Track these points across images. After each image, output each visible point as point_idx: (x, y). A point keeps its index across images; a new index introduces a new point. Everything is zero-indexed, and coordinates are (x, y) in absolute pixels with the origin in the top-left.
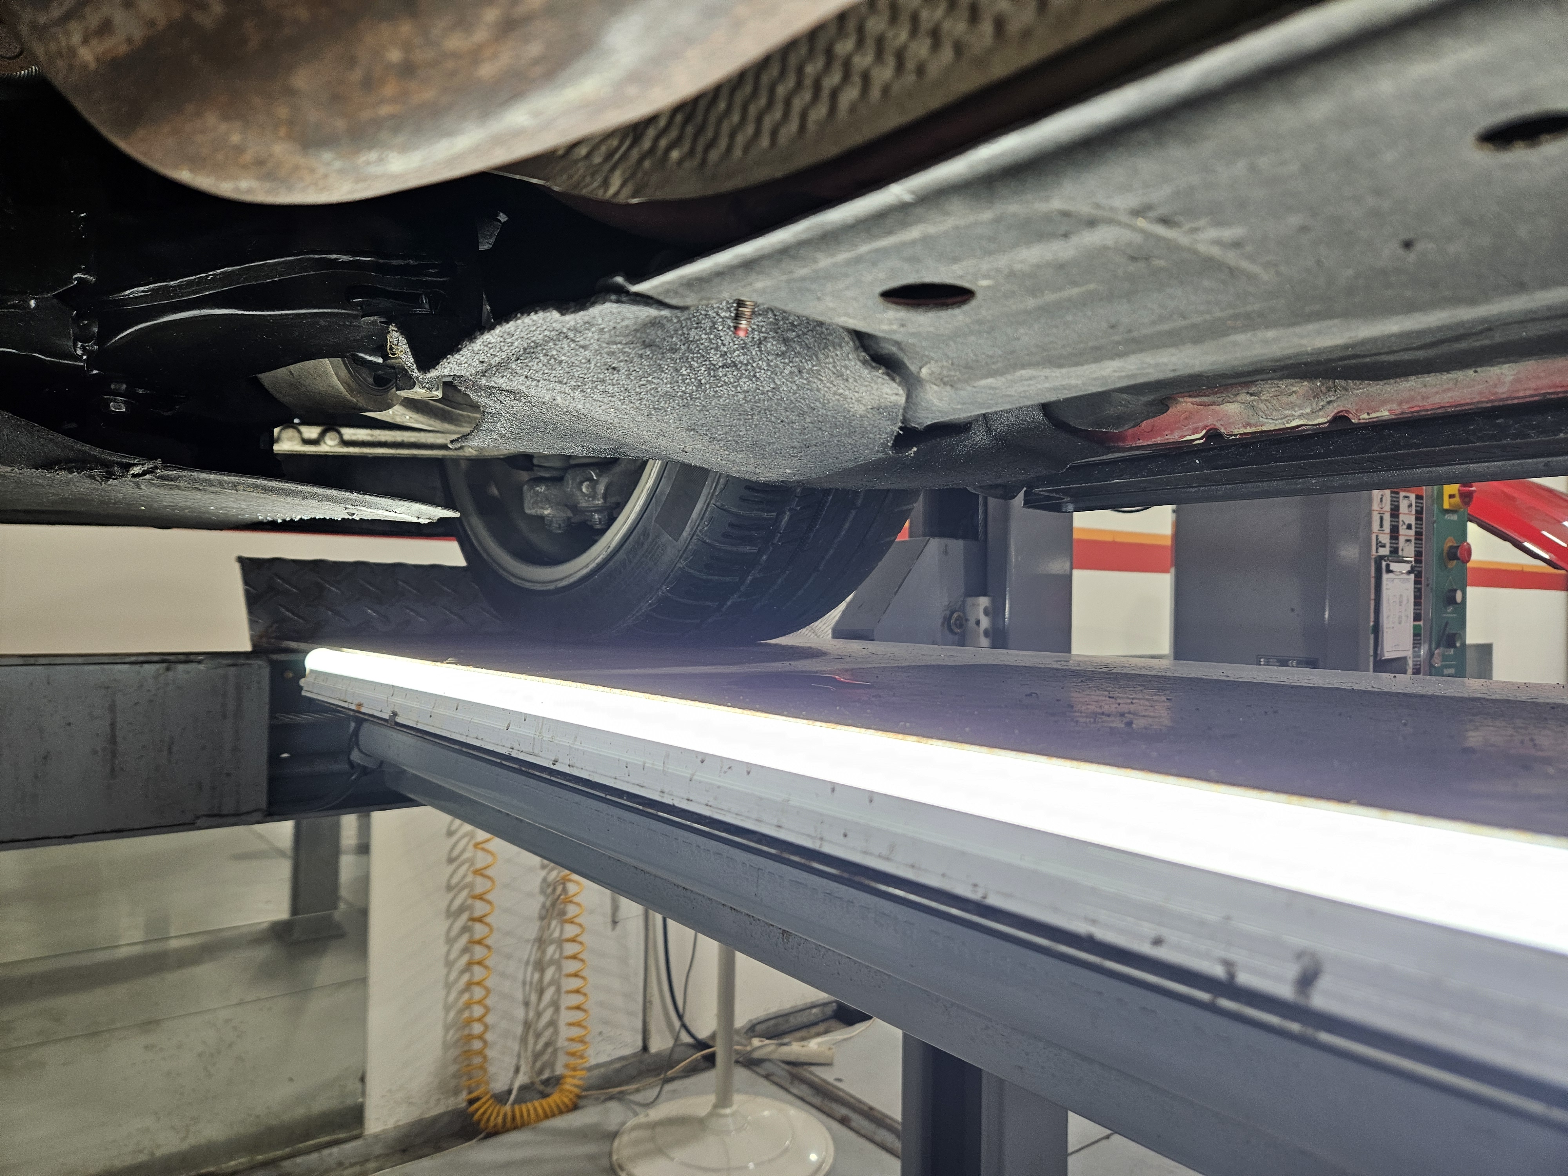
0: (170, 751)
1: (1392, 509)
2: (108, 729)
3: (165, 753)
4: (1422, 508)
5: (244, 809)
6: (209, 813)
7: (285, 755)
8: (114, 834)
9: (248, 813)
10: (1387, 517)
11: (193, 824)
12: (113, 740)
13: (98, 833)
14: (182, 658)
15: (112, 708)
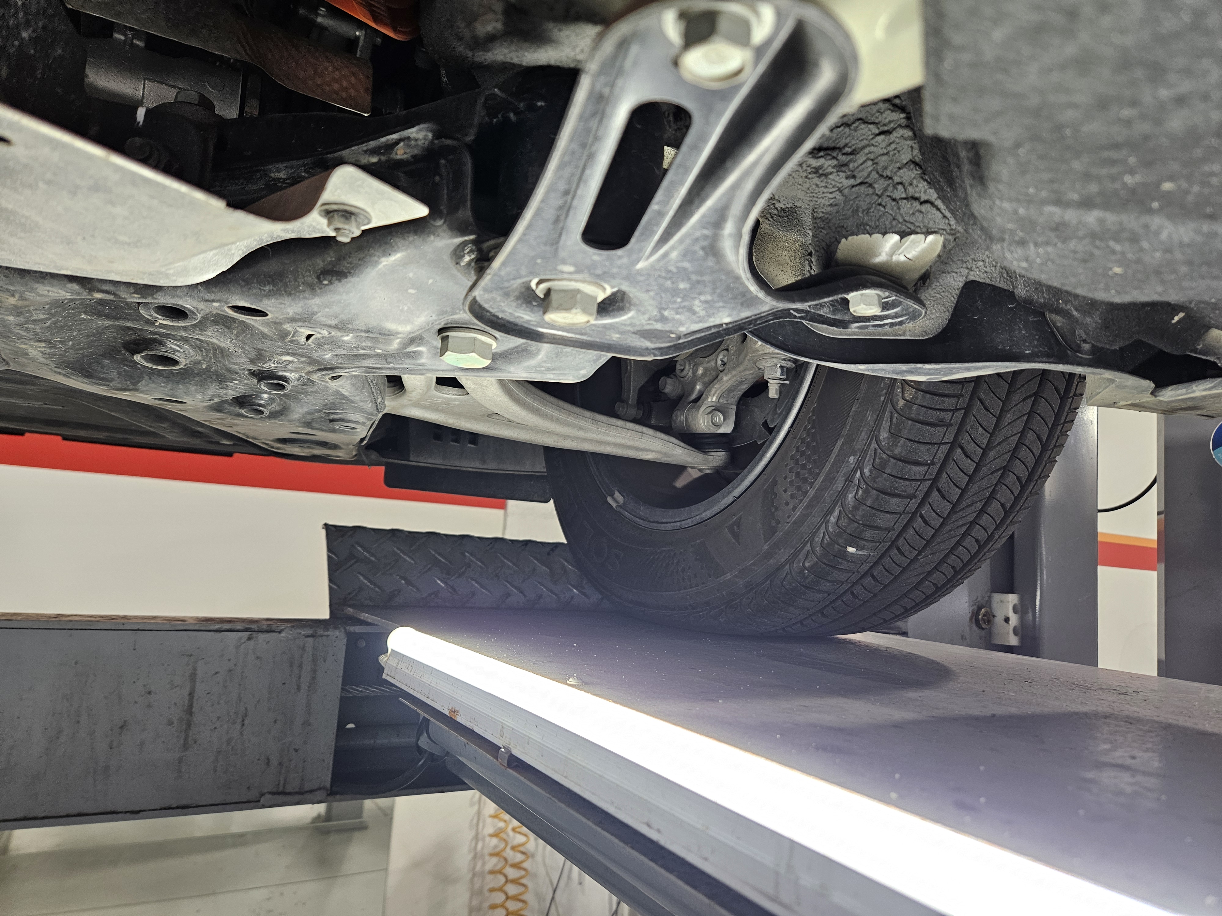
0: (243, 725)
2: (186, 699)
5: (307, 787)
7: (351, 726)
8: (180, 810)
9: (311, 791)
11: (259, 801)
12: (189, 711)
13: (165, 809)
14: (265, 627)
15: (193, 678)
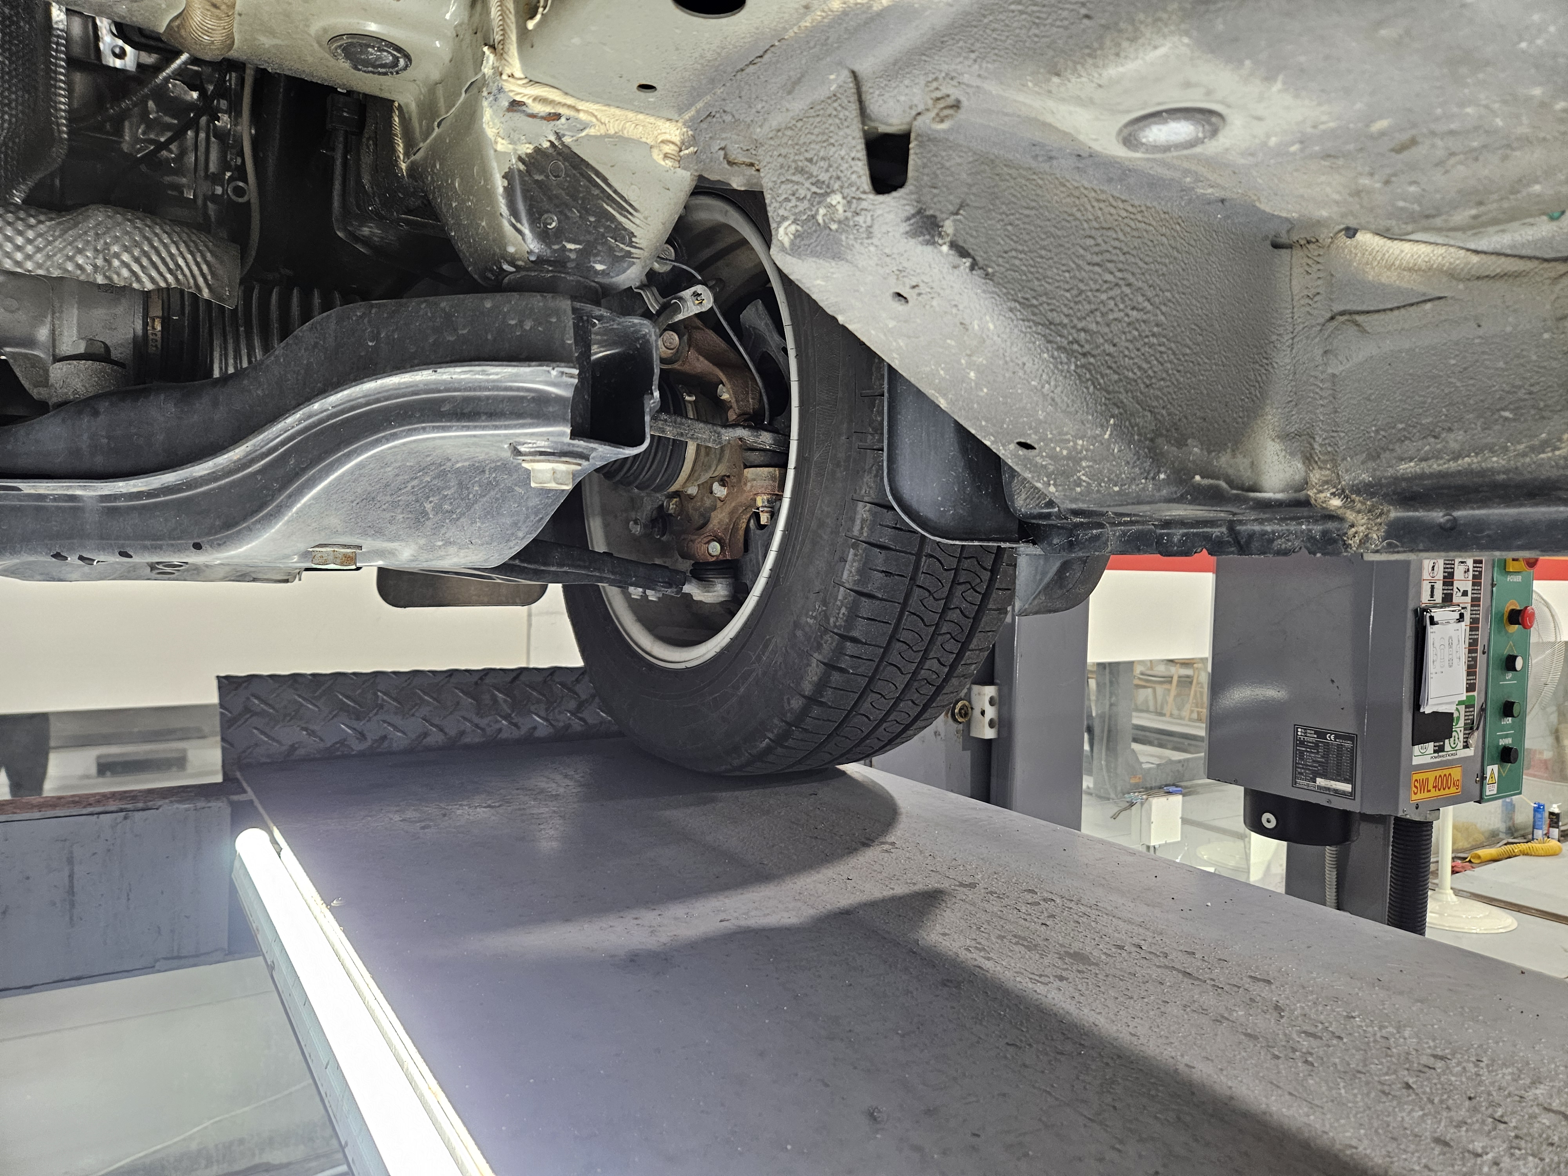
1: (1444, 577)
3: (124, 901)
4: (1480, 572)
6: (167, 956)
10: (1439, 586)
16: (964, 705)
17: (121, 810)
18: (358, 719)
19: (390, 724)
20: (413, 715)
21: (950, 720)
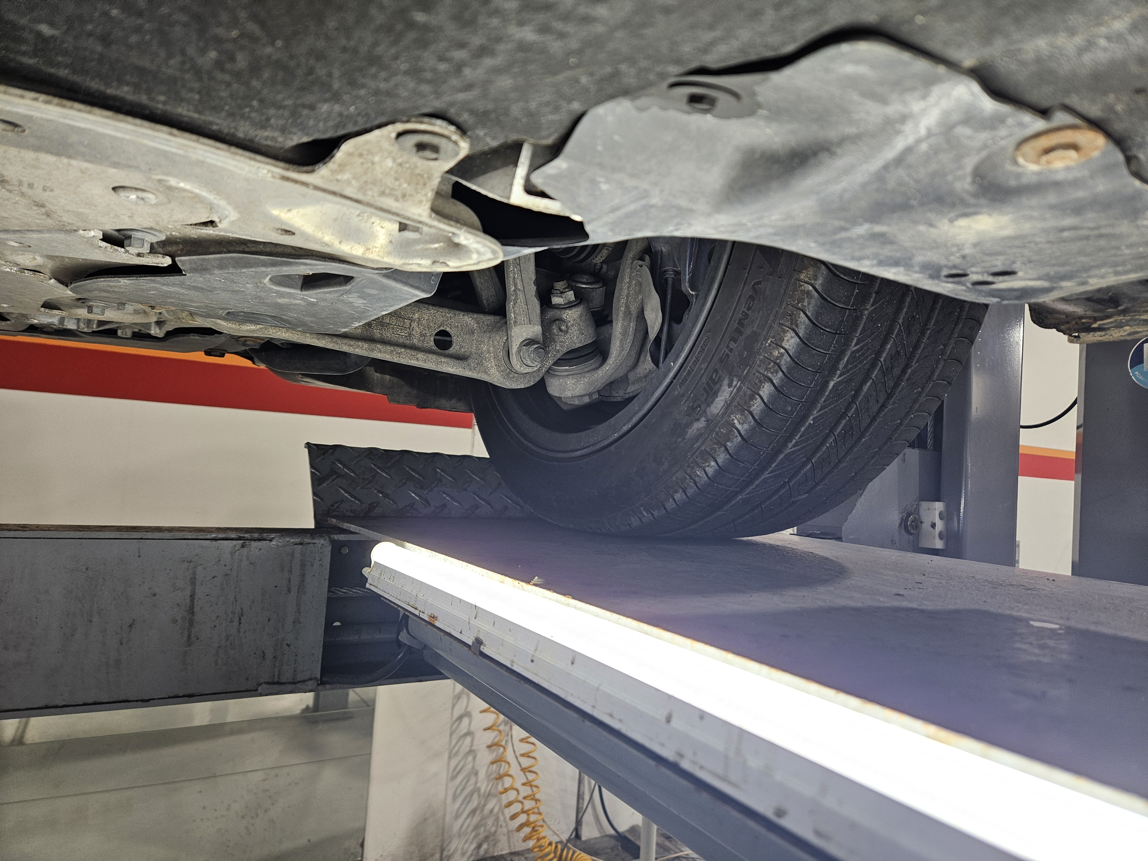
2: (188, 601)
3: (236, 624)
5: (300, 678)
6: (270, 680)
7: (337, 624)
9: (304, 681)
11: (257, 690)
12: (191, 610)
14: (256, 535)
15: (193, 581)
16: (915, 518)
17: (240, 539)
18: (422, 488)
19: (448, 495)
20: (465, 490)
21: (903, 531)
